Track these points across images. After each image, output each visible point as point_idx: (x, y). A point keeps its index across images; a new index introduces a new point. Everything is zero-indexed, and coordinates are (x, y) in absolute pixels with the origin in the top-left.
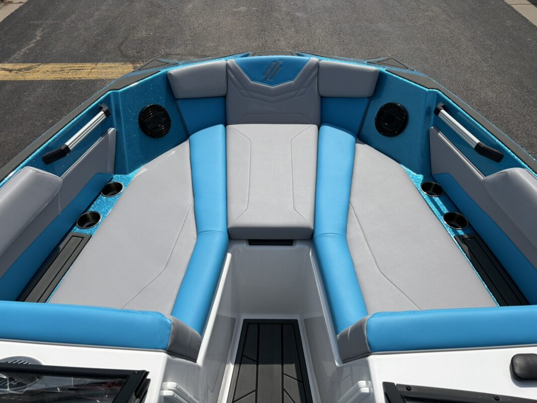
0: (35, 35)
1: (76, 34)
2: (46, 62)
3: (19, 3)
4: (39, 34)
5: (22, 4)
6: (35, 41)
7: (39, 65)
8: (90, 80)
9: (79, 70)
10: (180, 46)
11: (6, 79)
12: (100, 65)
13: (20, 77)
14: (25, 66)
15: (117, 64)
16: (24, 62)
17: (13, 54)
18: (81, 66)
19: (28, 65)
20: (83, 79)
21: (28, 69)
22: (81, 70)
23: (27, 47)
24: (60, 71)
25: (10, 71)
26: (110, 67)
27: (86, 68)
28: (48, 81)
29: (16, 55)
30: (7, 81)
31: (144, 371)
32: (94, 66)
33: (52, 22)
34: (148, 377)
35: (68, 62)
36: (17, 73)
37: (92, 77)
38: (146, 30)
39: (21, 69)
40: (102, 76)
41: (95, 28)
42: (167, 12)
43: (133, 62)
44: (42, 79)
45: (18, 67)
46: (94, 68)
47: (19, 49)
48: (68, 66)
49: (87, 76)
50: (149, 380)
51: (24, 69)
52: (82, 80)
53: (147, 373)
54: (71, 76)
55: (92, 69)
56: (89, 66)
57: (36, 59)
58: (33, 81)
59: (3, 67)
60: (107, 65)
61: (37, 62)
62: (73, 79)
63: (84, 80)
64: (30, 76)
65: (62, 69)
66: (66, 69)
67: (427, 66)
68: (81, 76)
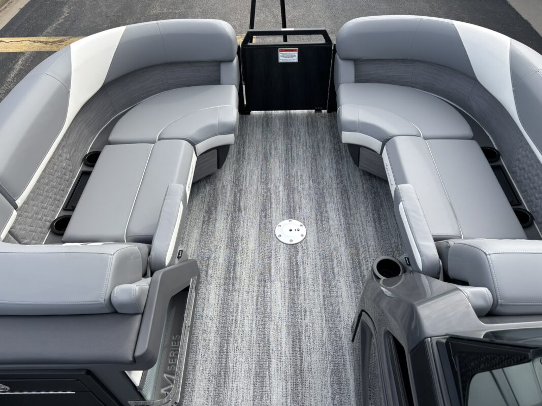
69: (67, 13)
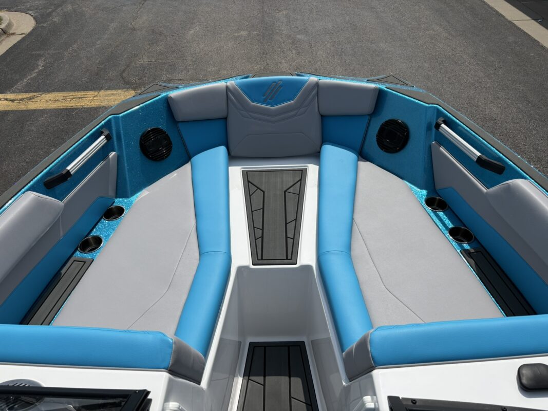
0: (38, 65)
1: (78, 63)
2: (49, 92)
3: (22, 34)
4: (41, 64)
5: (24, 36)
6: (37, 71)
7: (41, 95)
8: (92, 107)
9: (81, 98)
10: (182, 71)
11: (8, 109)
12: (102, 93)
13: (22, 107)
14: (27, 96)
15: (119, 91)
16: (26, 92)
17: (16, 84)
18: (83, 94)
19: (31, 94)
20: (86, 106)
21: (30, 98)
22: (83, 98)
23: (29, 77)
24: (62, 99)
25: (13, 101)
26: (113, 94)
27: (88, 96)
28: (50, 109)
29: (18, 86)
30: (9, 111)
31: (145, 390)
32: (96, 93)
33: (54, 52)
34: (149, 397)
35: (71, 91)
36: (19, 103)
37: (95, 104)
38: (148, 57)
39: (23, 99)
40: (104, 104)
41: (97, 57)
42: (169, 39)
43: (134, 89)
44: (45, 108)
45: (20, 96)
46: (96, 96)
47: (21, 79)
48: (70, 94)
49: (89, 104)
50: (150, 400)
51: (26, 98)
52: (84, 108)
53: (148, 393)
54: (74, 105)
55: (94, 97)
56: (91, 94)
57: (39, 89)
58: (36, 110)
59: (5, 97)
60: (109, 93)
61: (40, 91)
62: (76, 107)
63: (87, 108)
64: (32, 106)
65: (64, 98)
66: (69, 97)
67: (429, 83)
68: (83, 104)
69: (42, 66)
